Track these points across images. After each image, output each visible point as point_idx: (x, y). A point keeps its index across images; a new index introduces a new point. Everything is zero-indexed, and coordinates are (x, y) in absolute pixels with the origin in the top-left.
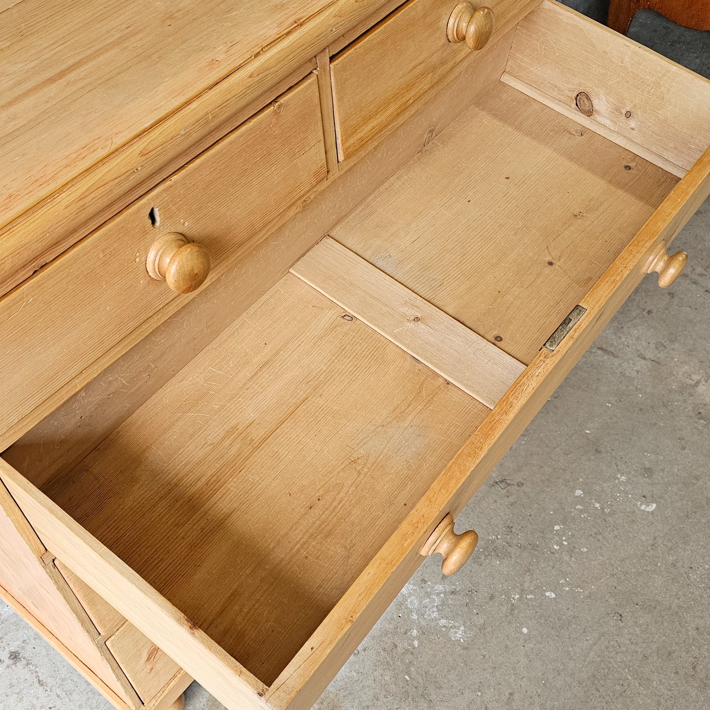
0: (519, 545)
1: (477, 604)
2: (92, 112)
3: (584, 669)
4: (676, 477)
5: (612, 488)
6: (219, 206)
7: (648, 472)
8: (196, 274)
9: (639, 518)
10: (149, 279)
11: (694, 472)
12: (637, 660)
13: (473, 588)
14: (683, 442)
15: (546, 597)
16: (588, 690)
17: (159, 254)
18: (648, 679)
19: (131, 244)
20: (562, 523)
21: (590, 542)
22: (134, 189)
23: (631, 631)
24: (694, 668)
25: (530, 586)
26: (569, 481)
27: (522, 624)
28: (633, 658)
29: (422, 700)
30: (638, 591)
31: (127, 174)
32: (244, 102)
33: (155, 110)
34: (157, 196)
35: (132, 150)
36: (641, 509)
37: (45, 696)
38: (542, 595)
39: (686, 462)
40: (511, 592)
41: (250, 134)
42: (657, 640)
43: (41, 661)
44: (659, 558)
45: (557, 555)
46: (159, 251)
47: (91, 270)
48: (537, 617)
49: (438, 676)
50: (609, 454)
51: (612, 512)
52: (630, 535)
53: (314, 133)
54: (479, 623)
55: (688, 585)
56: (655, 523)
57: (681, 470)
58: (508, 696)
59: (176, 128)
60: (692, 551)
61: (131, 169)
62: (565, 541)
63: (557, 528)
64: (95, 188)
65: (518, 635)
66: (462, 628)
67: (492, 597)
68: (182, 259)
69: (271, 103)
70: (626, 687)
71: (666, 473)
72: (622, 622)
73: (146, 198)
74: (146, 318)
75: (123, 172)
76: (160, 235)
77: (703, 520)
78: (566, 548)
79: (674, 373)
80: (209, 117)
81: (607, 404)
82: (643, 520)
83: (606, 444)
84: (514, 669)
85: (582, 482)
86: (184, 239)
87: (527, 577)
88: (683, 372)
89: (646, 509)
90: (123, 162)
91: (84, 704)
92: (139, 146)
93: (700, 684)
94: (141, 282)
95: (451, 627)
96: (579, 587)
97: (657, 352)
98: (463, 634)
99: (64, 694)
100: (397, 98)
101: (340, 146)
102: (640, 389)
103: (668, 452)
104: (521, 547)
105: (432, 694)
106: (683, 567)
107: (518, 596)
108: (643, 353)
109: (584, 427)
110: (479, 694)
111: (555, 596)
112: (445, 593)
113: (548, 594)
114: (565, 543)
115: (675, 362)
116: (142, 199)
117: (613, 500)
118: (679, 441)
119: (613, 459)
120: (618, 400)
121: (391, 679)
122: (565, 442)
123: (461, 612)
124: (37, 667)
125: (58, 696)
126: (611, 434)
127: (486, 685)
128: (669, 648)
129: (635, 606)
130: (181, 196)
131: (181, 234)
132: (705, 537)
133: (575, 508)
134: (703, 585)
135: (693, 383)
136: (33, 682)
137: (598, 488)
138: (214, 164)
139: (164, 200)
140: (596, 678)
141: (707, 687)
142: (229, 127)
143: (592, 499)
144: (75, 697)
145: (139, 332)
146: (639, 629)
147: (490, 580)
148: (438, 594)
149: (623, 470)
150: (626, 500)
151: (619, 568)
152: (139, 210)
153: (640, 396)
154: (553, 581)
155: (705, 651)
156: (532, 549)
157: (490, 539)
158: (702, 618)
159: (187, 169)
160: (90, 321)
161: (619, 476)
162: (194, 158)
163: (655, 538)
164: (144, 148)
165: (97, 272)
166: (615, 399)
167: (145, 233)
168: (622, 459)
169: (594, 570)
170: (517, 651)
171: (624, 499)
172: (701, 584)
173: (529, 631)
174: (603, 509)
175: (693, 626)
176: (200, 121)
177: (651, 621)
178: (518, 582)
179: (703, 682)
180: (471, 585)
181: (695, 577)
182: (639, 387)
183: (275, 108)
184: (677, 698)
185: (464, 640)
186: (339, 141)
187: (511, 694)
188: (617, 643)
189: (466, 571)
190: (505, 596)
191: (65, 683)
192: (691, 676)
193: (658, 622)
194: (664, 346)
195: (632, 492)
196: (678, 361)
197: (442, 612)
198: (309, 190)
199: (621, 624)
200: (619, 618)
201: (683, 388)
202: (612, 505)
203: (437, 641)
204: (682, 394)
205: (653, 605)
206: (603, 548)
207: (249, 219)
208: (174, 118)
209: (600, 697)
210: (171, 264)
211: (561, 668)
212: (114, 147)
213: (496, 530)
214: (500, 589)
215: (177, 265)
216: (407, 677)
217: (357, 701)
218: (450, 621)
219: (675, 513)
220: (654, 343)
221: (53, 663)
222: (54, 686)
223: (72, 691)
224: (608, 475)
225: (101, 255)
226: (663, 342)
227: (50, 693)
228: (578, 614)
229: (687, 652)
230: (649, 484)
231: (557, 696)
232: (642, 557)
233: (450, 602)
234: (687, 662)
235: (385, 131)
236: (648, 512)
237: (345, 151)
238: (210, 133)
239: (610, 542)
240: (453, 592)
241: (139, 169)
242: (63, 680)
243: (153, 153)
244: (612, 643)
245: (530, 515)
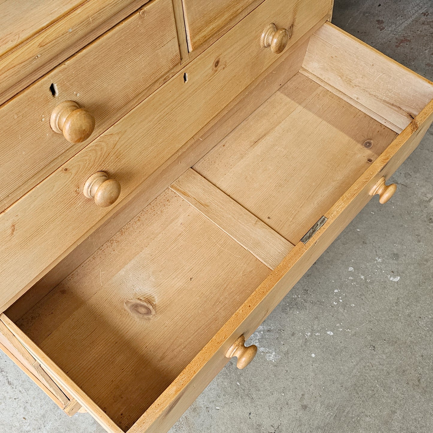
0: (312, 302)
1: (283, 338)
2: (7, 15)
3: (349, 380)
4: (413, 260)
5: (372, 267)
6: (102, 82)
7: (396, 256)
8: (84, 130)
9: (389, 285)
10: (52, 133)
11: (425, 257)
12: (383, 375)
13: (281, 328)
14: (419, 237)
15: (327, 335)
16: (351, 393)
17: (59, 116)
18: (390, 387)
19: (38, 109)
20: (339, 288)
21: (357, 300)
22: (38, 70)
23: (380, 357)
24: (419, 381)
25: (318, 328)
26: (345, 261)
27: (312, 351)
28: (381, 373)
29: (247, 398)
30: (386, 332)
31: (30, 59)
32: (116, 9)
33: (51, 14)
34: (55, 75)
35: (33, 42)
36: (390, 280)
37: (12, 392)
38: (325, 334)
39: (420, 250)
40: (306, 331)
41: (123, 32)
42: (397, 362)
43: (10, 370)
44: (400, 311)
45: (335, 308)
46: (58, 113)
47: (9, 127)
48: (321, 347)
49: (257, 383)
50: (371, 245)
51: (372, 282)
52: (383, 296)
53: (170, 32)
54: (285, 350)
55: (418, 328)
56: (399, 289)
57: (417, 255)
58: (301, 396)
59: (66, 27)
60: (421, 307)
61: (33, 56)
62: (341, 299)
63: (336, 291)
64: (6, 70)
65: (309, 358)
66: (274, 353)
67: (293, 334)
68: (73, 120)
69: (137, 10)
70: (375, 392)
71: (407, 257)
72: (375, 351)
73: (46, 77)
74: (52, 159)
75: (27, 58)
76: (59, 103)
77: (429, 288)
78: (341, 303)
79: (416, 193)
80: (90, 20)
81: (372, 212)
82: (391, 287)
83: (369, 238)
84: (305, 379)
85: (353, 262)
86: (77, 105)
87: (316, 322)
88: (422, 193)
89: (393, 280)
90: (27, 51)
91: (36, 397)
92: (39, 39)
93: (422, 390)
94: (47, 135)
95: (267, 352)
96: (349, 329)
97: (405, 179)
98: (274, 357)
99: (24, 390)
100: (230, 8)
101: (189, 41)
102: (393, 203)
103: (409, 244)
104: (313, 302)
105: (254, 394)
106: (415, 317)
107: (310, 334)
108: (396, 180)
109: (356, 228)
110: (283, 394)
111: (333, 334)
112: (264, 331)
113: (328, 333)
114: (341, 301)
115: (416, 186)
116: (44, 78)
117: (372, 274)
118: (416, 237)
119: (374, 248)
120: (379, 210)
121: (228, 384)
122: (343, 237)
123: (274, 343)
124: (7, 373)
125: (20, 392)
126: (373, 232)
127: (287, 389)
128: (403, 368)
129: (383, 341)
130: (73, 75)
131: (74, 102)
132: (430, 298)
133: (348, 279)
134: (427, 329)
135: (428, 199)
136: (5, 383)
137: (363, 266)
138: (97, 54)
139: (60, 78)
140: (357, 386)
141: (426, 392)
142: (107, 27)
143: (359, 273)
144: (31, 392)
145: (49, 168)
146: (386, 355)
147: (292, 324)
148: (259, 332)
149: (380, 255)
150: (381, 274)
151: (374, 317)
152: (42, 85)
153: (393, 207)
154: (332, 324)
155: (426, 370)
156: (320, 305)
157: (293, 297)
158: (425, 349)
159: (76, 57)
160: (11, 161)
161: (377, 258)
162: (81, 49)
163: (398, 299)
164: (42, 41)
165: (14, 128)
166: (377, 209)
167: (47, 101)
168: (379, 248)
169: (359, 318)
170: (308, 368)
171: (380, 273)
172: (426, 328)
173: (316, 355)
174: (366, 279)
175: (420, 354)
176: (84, 23)
177: (393, 351)
178: (310, 325)
179: (424, 389)
180: (280, 326)
181: (423, 323)
182: (393, 201)
183: (140, 14)
184: (407, 399)
185: (274, 361)
186: (189, 38)
187: (303, 395)
188: (371, 364)
189: (278, 317)
190: (302, 334)
191: (24, 383)
192: (417, 386)
193: (397, 352)
194: (410, 175)
195: (385, 269)
196: (418, 185)
197: (262, 343)
198: (168, 72)
199: (374, 352)
200: (373, 348)
201: (421, 203)
202: (372, 277)
203: (257, 361)
204: (420, 206)
205: (395, 341)
206: (365, 304)
207: (124, 92)
208: (64, 20)
209: (358, 398)
210: (66, 123)
211: (335, 379)
212: (20, 40)
213: (298, 292)
214: (299, 329)
215: (70, 124)
216: (238, 383)
217: (206, 397)
218: (266, 349)
219: (411, 282)
220: (403, 174)
221: (18, 371)
222: (18, 385)
223: (29, 388)
224: (370, 258)
225: (16, 117)
226: (410, 172)
227: (15, 390)
228: (347, 346)
229: (415, 371)
230: (396, 264)
231: (332, 397)
232: (389, 310)
233: (267, 337)
234: (414, 376)
235: (222, 31)
236: (395, 282)
237: (193, 45)
238: (92, 31)
239: (370, 301)
240: (269, 330)
241: (39, 56)
242: (23, 382)
243: (48, 45)
244: (368, 364)
245: (319, 283)
